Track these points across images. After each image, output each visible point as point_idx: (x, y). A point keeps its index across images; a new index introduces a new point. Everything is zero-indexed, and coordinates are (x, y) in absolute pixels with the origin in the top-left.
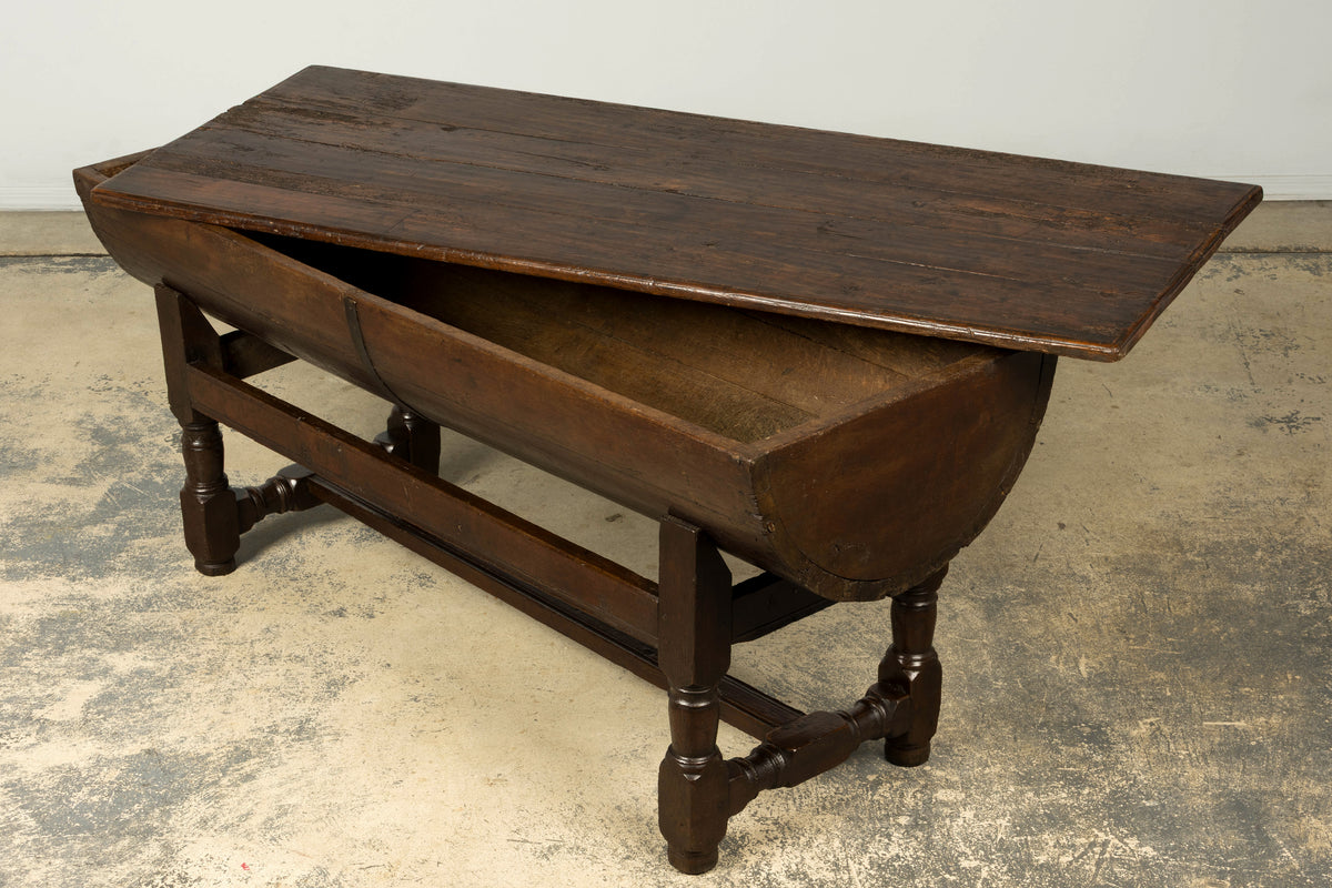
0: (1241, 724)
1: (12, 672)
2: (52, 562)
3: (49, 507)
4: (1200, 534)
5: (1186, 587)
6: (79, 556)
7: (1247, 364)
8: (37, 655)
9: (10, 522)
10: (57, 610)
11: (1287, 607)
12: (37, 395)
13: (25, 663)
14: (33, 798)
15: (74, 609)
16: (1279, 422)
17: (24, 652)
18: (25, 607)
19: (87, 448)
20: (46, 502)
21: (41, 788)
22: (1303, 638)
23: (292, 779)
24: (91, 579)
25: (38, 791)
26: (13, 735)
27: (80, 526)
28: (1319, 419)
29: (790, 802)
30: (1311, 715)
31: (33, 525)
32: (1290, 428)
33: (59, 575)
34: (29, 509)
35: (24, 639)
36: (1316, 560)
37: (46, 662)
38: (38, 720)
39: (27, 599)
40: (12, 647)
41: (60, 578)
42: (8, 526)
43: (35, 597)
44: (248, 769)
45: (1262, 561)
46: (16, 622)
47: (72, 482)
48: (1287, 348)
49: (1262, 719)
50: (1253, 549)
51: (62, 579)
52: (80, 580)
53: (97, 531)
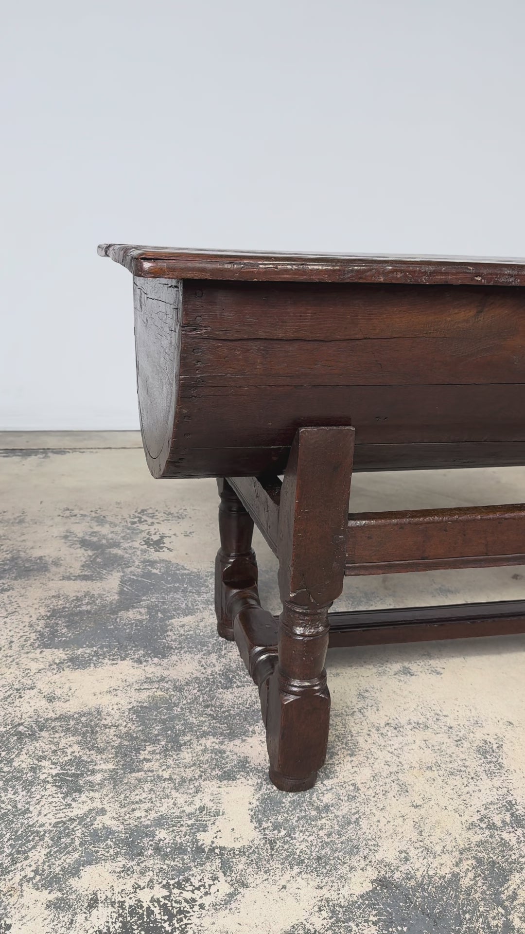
1: (139, 781)
2: (109, 646)
3: (78, 599)
6: (130, 638)
8: (154, 752)
9: (49, 614)
10: (144, 695)
12: (21, 522)
13: (147, 766)
15: (159, 693)
17: (138, 751)
18: (109, 697)
19: (83, 554)
20: (72, 595)
24: (156, 660)
26: (196, 882)
27: (114, 612)
31: (72, 614)
33: (123, 659)
34: (61, 602)
35: (128, 734)
37: (170, 762)
38: (212, 850)
39: (106, 688)
40: (120, 746)
41: (125, 662)
42: (48, 618)
43: (114, 684)
46: (108, 714)
51: (128, 662)
52: (146, 661)
53: (132, 615)
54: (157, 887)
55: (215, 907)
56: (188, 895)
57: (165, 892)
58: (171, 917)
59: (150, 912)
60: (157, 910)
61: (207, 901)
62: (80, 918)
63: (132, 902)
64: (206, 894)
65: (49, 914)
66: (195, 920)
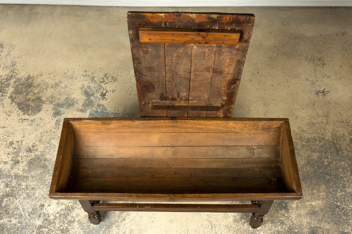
0: (313, 203)
4: (305, 134)
5: (303, 154)
7: (315, 70)
11: (323, 162)
12: (72, 78)
14: (83, 226)
16: (321, 93)
19: (84, 98)
21: (84, 222)
22: (326, 173)
23: (132, 220)
25: (84, 223)
28: (329, 92)
29: (228, 229)
30: (327, 200)
32: (324, 95)
36: (328, 144)
44: (124, 216)
45: (318, 145)
47: (82, 111)
48: (323, 65)
49: (318, 202)
50: (316, 140)
54: (72, 203)
55: (79, 208)
56: (76, 206)
57: (73, 204)
58: (72, 209)
59: (70, 207)
60: (71, 207)
61: (78, 207)
62: (60, 206)
63: (67, 205)
64: (78, 206)
65: (56, 204)
66: (75, 210)
